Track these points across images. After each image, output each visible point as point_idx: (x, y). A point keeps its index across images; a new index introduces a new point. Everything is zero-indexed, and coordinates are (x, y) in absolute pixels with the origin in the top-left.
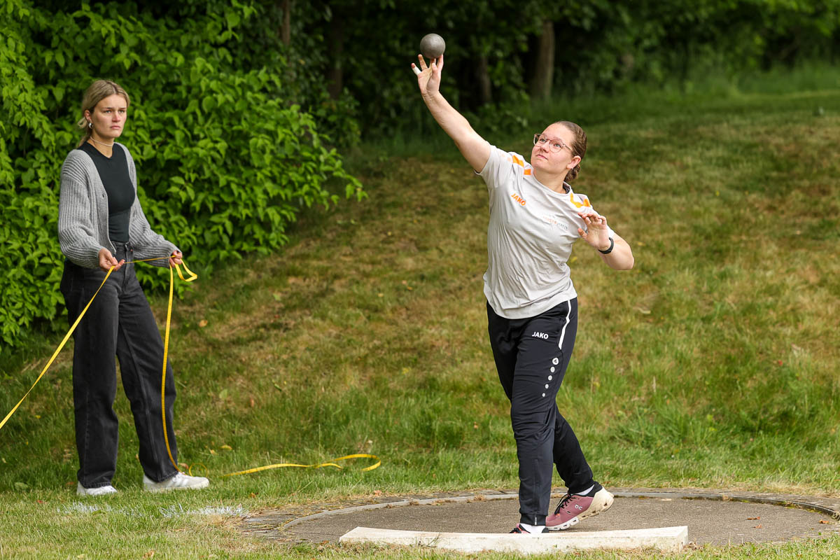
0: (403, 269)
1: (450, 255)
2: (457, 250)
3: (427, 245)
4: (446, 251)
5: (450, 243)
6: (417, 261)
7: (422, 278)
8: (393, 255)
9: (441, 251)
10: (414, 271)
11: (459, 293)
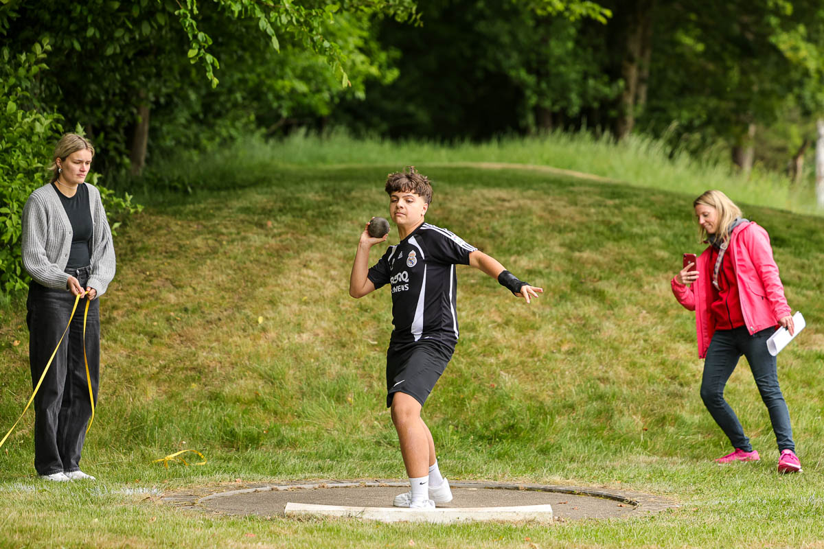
0: (167, 303)
1: (202, 291)
2: (207, 288)
3: (182, 284)
4: (199, 289)
5: (200, 283)
6: (177, 296)
7: (186, 310)
8: (156, 291)
9: (194, 289)
10: (177, 305)
11: (219, 324)
